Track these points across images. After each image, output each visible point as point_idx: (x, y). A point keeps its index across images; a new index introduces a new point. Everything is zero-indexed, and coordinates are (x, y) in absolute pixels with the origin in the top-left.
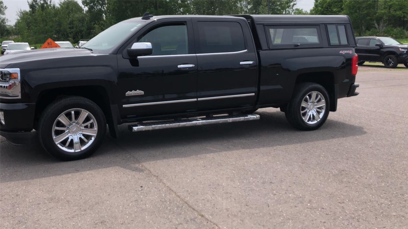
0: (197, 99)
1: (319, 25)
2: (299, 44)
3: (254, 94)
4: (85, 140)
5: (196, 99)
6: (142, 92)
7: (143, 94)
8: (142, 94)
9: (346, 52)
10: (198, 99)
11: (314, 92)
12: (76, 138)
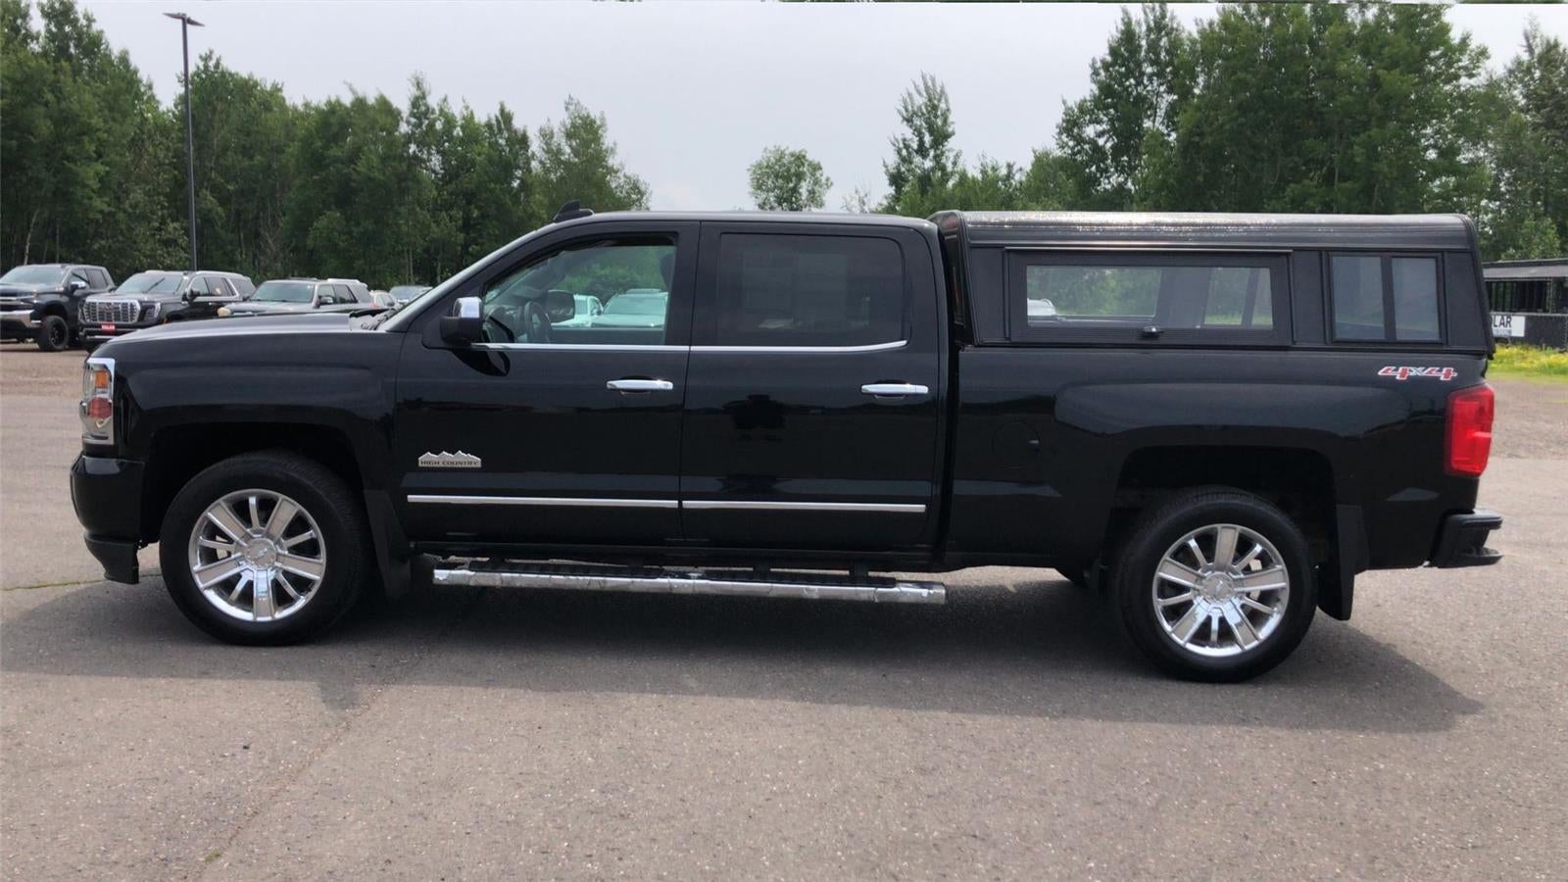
0: (680, 504)
1: (1287, 254)
2: (1154, 330)
3: (923, 506)
4: (291, 590)
5: (674, 503)
6: (475, 461)
7: (479, 465)
8: (473, 466)
9: (1416, 372)
10: (684, 502)
11: (1223, 528)
12: (262, 580)
